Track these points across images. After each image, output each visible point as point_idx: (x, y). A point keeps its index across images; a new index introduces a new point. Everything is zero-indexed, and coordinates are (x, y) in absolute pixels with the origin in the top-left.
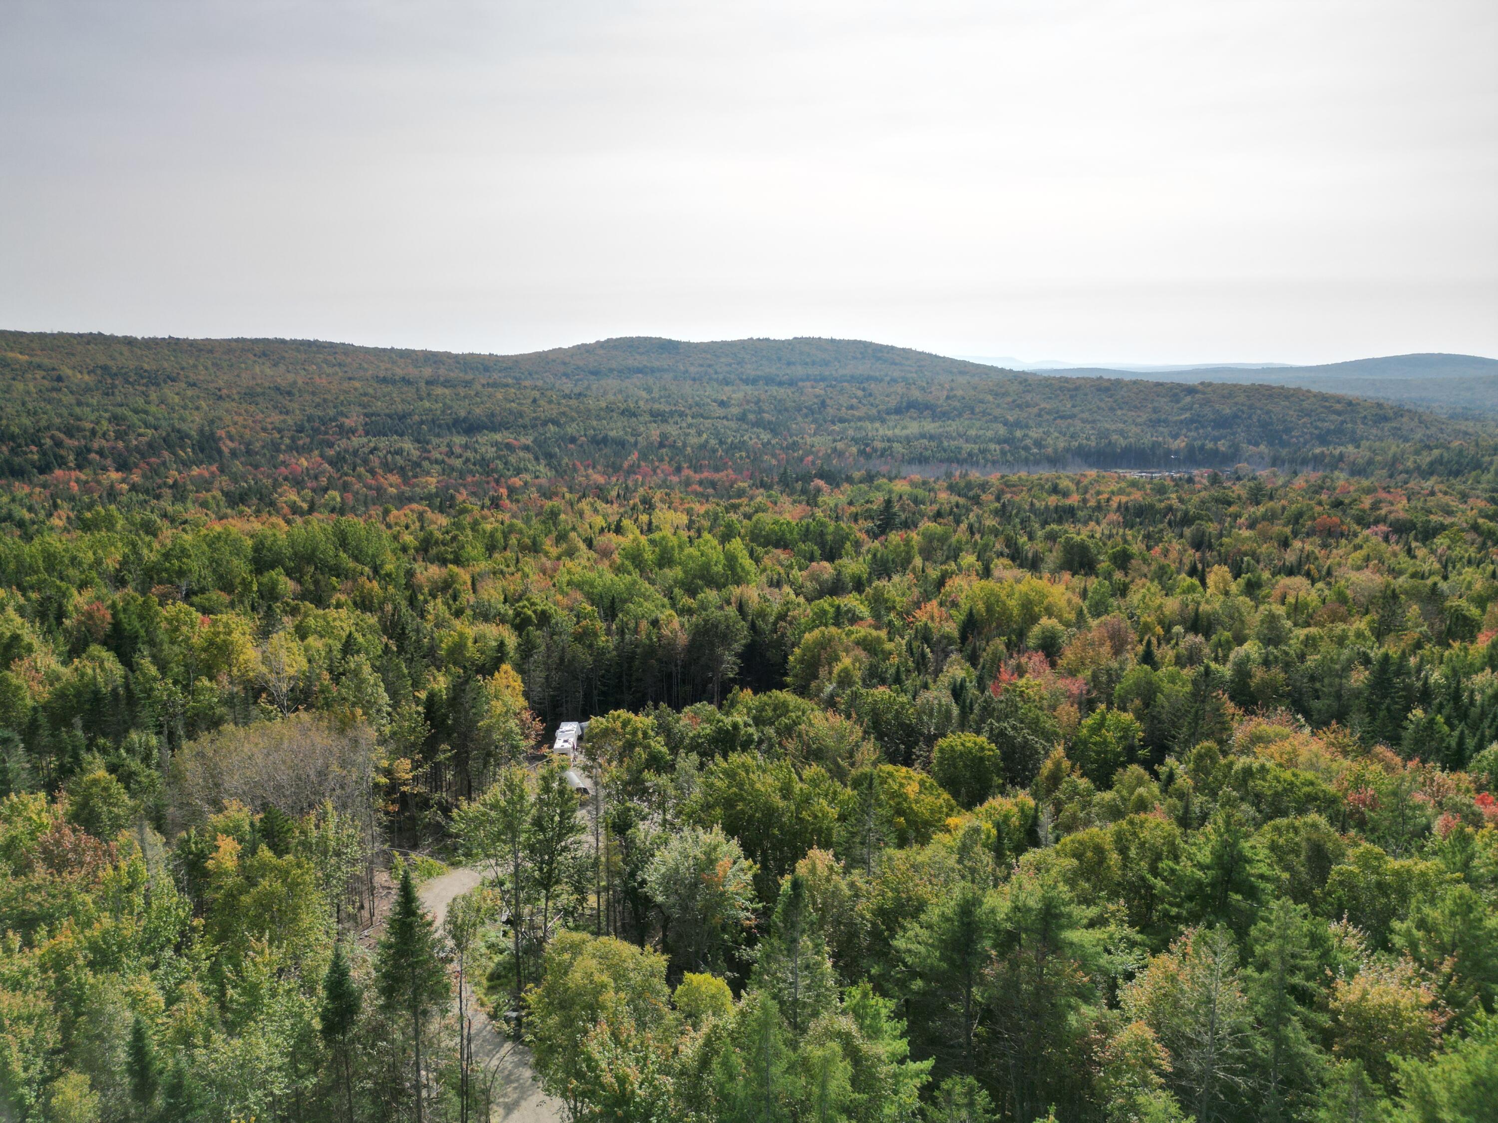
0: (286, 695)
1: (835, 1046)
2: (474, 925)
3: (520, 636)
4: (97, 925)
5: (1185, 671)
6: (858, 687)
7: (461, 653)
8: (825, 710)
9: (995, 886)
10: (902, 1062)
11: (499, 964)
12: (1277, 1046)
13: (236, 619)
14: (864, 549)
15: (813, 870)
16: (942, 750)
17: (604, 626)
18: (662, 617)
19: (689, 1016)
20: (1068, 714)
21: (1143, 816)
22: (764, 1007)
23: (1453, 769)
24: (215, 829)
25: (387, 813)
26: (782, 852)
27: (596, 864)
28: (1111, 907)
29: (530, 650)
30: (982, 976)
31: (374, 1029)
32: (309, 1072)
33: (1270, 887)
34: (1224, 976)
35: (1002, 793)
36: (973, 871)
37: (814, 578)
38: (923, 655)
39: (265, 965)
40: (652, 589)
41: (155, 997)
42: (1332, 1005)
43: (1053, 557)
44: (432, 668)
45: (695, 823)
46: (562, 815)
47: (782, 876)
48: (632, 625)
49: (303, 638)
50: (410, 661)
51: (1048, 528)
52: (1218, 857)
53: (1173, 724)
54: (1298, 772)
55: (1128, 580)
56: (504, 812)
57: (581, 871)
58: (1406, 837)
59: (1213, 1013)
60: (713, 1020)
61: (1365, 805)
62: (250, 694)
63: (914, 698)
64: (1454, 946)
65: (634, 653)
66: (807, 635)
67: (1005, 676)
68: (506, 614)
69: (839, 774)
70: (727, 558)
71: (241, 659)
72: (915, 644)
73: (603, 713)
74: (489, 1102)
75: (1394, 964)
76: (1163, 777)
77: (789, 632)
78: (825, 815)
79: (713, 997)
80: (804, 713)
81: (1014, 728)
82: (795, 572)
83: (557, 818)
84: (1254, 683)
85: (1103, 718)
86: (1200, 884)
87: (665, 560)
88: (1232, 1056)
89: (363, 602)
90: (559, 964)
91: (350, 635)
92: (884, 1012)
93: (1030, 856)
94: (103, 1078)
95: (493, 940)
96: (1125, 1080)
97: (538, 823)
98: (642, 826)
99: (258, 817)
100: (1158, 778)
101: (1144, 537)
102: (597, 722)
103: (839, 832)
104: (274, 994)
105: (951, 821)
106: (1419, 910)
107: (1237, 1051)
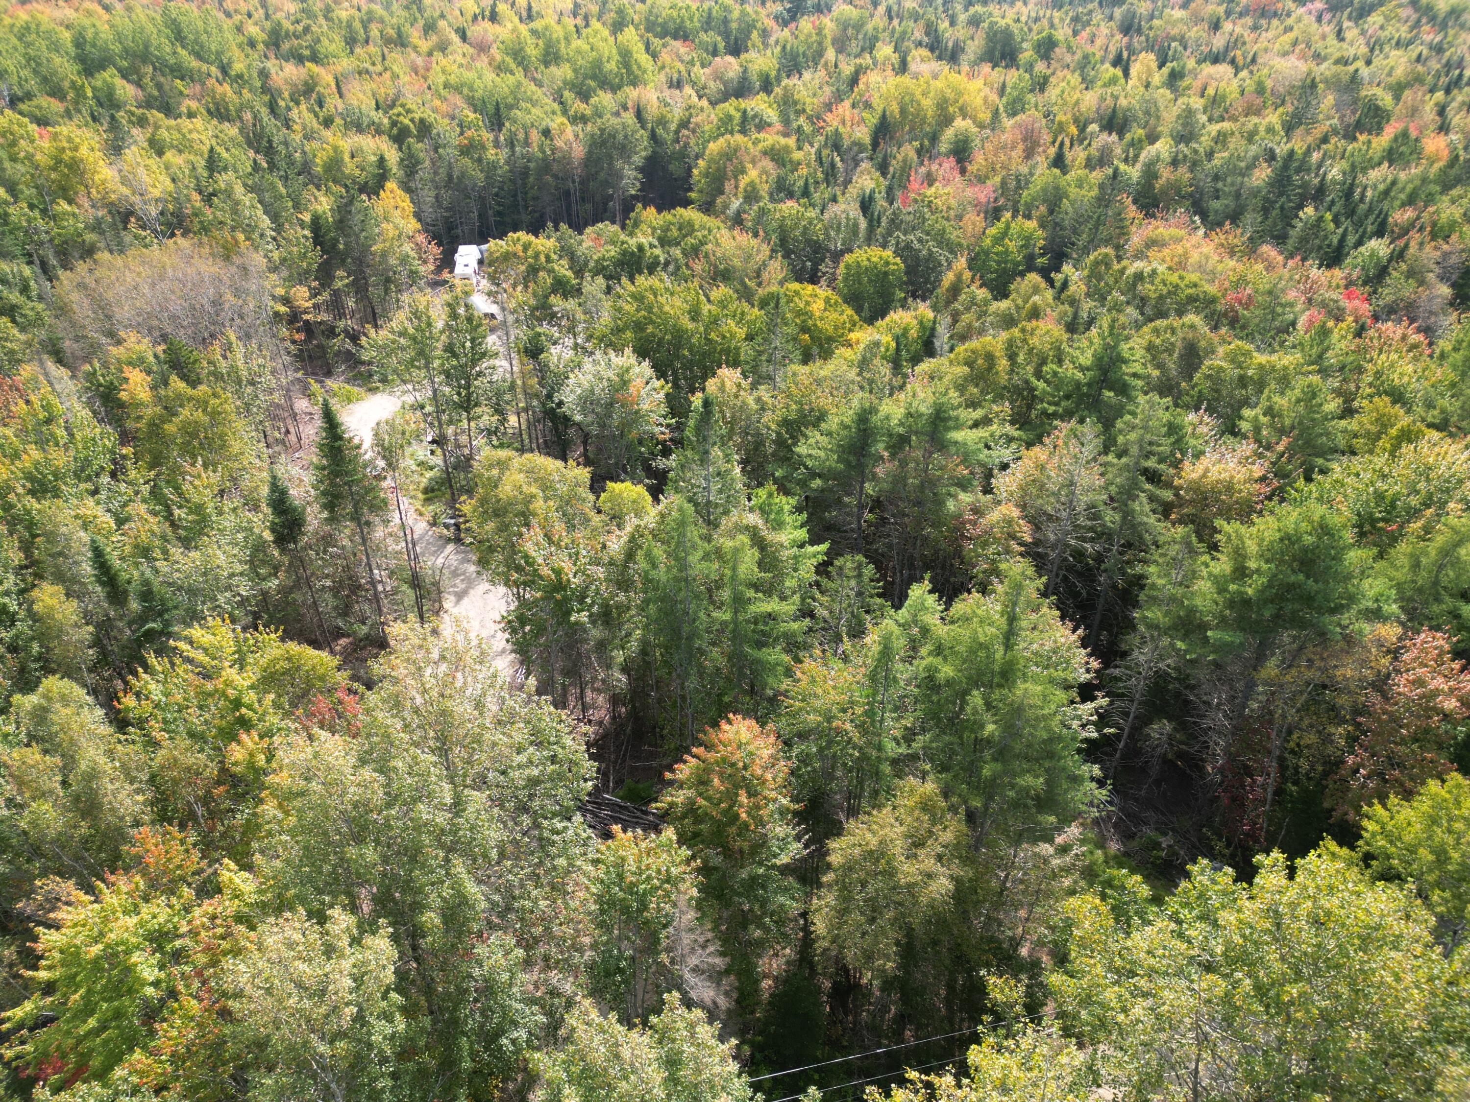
0: (156, 219)
1: (744, 539)
2: (402, 446)
3: (400, 149)
4: (25, 457)
5: (1094, 173)
6: (765, 202)
7: (339, 169)
8: (731, 228)
9: (891, 395)
10: (802, 546)
11: (431, 479)
12: (1124, 518)
13: (79, 132)
14: (772, 40)
15: (722, 388)
16: (848, 267)
17: (491, 136)
18: (553, 126)
19: (613, 517)
20: (974, 224)
21: (1034, 323)
22: (681, 509)
23: (1329, 266)
24: (119, 361)
25: (294, 342)
26: (692, 371)
27: (512, 387)
28: (995, 408)
29: (414, 166)
30: (874, 475)
31: (323, 538)
32: (270, 575)
33: (1140, 383)
34: (1088, 462)
35: (903, 307)
36: (871, 382)
37: (718, 76)
38: (833, 165)
39: (205, 488)
40: (539, 91)
41: (104, 519)
42: (1177, 482)
43: (974, 46)
44: (311, 187)
45: (607, 346)
46: (473, 340)
47: (693, 394)
48: (521, 136)
49: (160, 153)
50: (285, 179)
51: (972, 10)
52: (1098, 359)
53: (1075, 231)
54: (1184, 274)
55: (1049, 72)
56: (414, 339)
57: (499, 394)
58: (1273, 333)
59: (1073, 493)
60: (636, 521)
61: (1240, 303)
62: (117, 218)
63: (822, 213)
64: (1293, 427)
65: (527, 168)
66: (711, 145)
67: (915, 185)
68: (380, 125)
69: (746, 294)
70: (620, 54)
71: (96, 178)
72: (825, 152)
73: (501, 235)
74: (440, 592)
75: (1237, 446)
76: (1058, 284)
77: (692, 142)
78: (733, 336)
79: (634, 502)
80: (710, 231)
81: (920, 240)
82: (697, 70)
83: (468, 344)
84: (1159, 184)
85: (1008, 227)
86: (1078, 384)
87: (551, 57)
88: (1084, 527)
89: (218, 109)
90: (489, 479)
91: (212, 150)
92: (787, 508)
93: (926, 366)
94: (76, 587)
95: (422, 458)
96: (991, 550)
97: (450, 349)
98: (554, 350)
99: (160, 349)
100: (1052, 286)
101: (1072, 20)
102: (495, 246)
103: (746, 351)
104: (220, 513)
105: (853, 336)
106: (1269, 398)
107: (1089, 523)
